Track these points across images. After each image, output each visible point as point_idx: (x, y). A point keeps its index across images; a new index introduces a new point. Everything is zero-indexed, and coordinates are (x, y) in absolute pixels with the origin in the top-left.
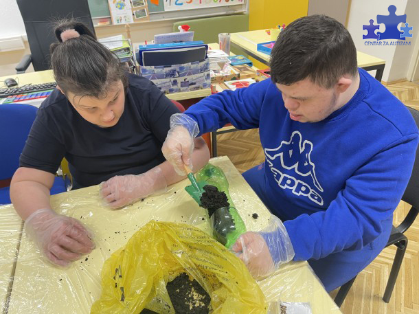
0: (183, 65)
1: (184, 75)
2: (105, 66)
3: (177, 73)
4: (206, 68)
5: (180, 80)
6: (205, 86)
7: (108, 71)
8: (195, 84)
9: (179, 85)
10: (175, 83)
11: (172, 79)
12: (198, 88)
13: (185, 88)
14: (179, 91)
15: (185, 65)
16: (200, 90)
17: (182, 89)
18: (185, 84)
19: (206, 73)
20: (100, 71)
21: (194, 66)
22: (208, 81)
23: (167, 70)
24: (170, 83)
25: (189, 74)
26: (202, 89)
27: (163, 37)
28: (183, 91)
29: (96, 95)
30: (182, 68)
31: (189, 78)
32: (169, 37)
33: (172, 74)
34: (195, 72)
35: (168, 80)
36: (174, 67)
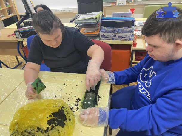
0: (119, 28)
1: (120, 33)
2: (53, 21)
3: (116, 32)
4: (131, 31)
5: (118, 35)
6: (130, 39)
7: (54, 24)
8: (125, 38)
9: (117, 37)
10: (115, 36)
11: (114, 34)
12: (126, 40)
13: (120, 39)
14: (117, 40)
15: (121, 28)
16: (127, 41)
17: (118, 39)
18: (120, 37)
19: (131, 34)
20: (50, 23)
21: (125, 29)
22: (132, 38)
23: (112, 29)
24: (113, 36)
25: (122, 33)
26: (128, 40)
27: (116, 14)
28: (119, 40)
29: (49, 34)
30: (119, 30)
31: (122, 35)
32: (119, 14)
33: (114, 32)
34: (126, 32)
35: (112, 34)
36: (115, 28)
